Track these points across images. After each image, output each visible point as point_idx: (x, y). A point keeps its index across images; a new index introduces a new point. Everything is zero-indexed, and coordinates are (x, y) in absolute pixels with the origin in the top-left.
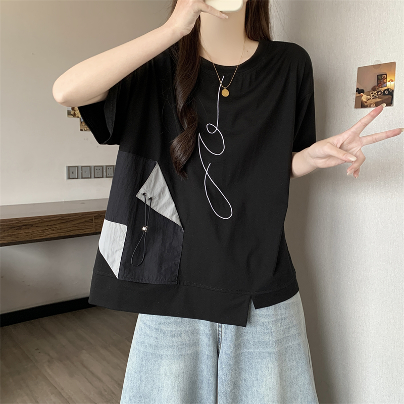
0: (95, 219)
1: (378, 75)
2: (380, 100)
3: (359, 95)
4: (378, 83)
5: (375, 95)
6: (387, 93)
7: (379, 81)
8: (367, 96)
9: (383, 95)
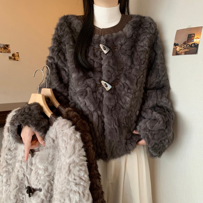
1: (189, 35)
2: (188, 50)
3: (175, 47)
4: (188, 40)
5: (185, 47)
6: (194, 46)
7: (189, 38)
8: (180, 47)
9: (190, 47)
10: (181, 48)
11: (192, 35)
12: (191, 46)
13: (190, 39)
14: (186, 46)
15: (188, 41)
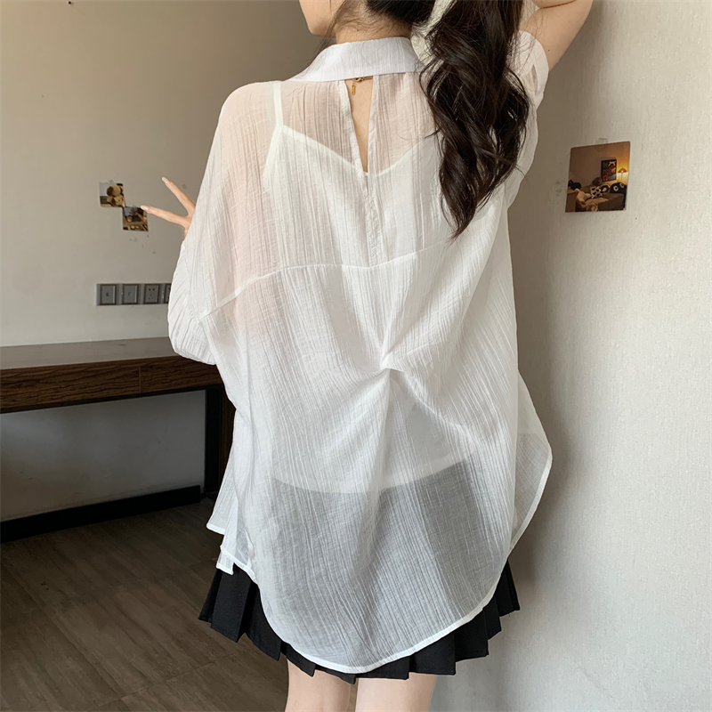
0: (142, 371)
1: (602, 162)
3: (573, 191)
4: (602, 174)
5: (597, 193)
6: (617, 189)
7: (604, 171)
8: (586, 193)
9: (610, 192)
10: (588, 195)
11: (611, 163)
12: (612, 190)
13: (607, 172)
14: (600, 190)
15: (604, 177)
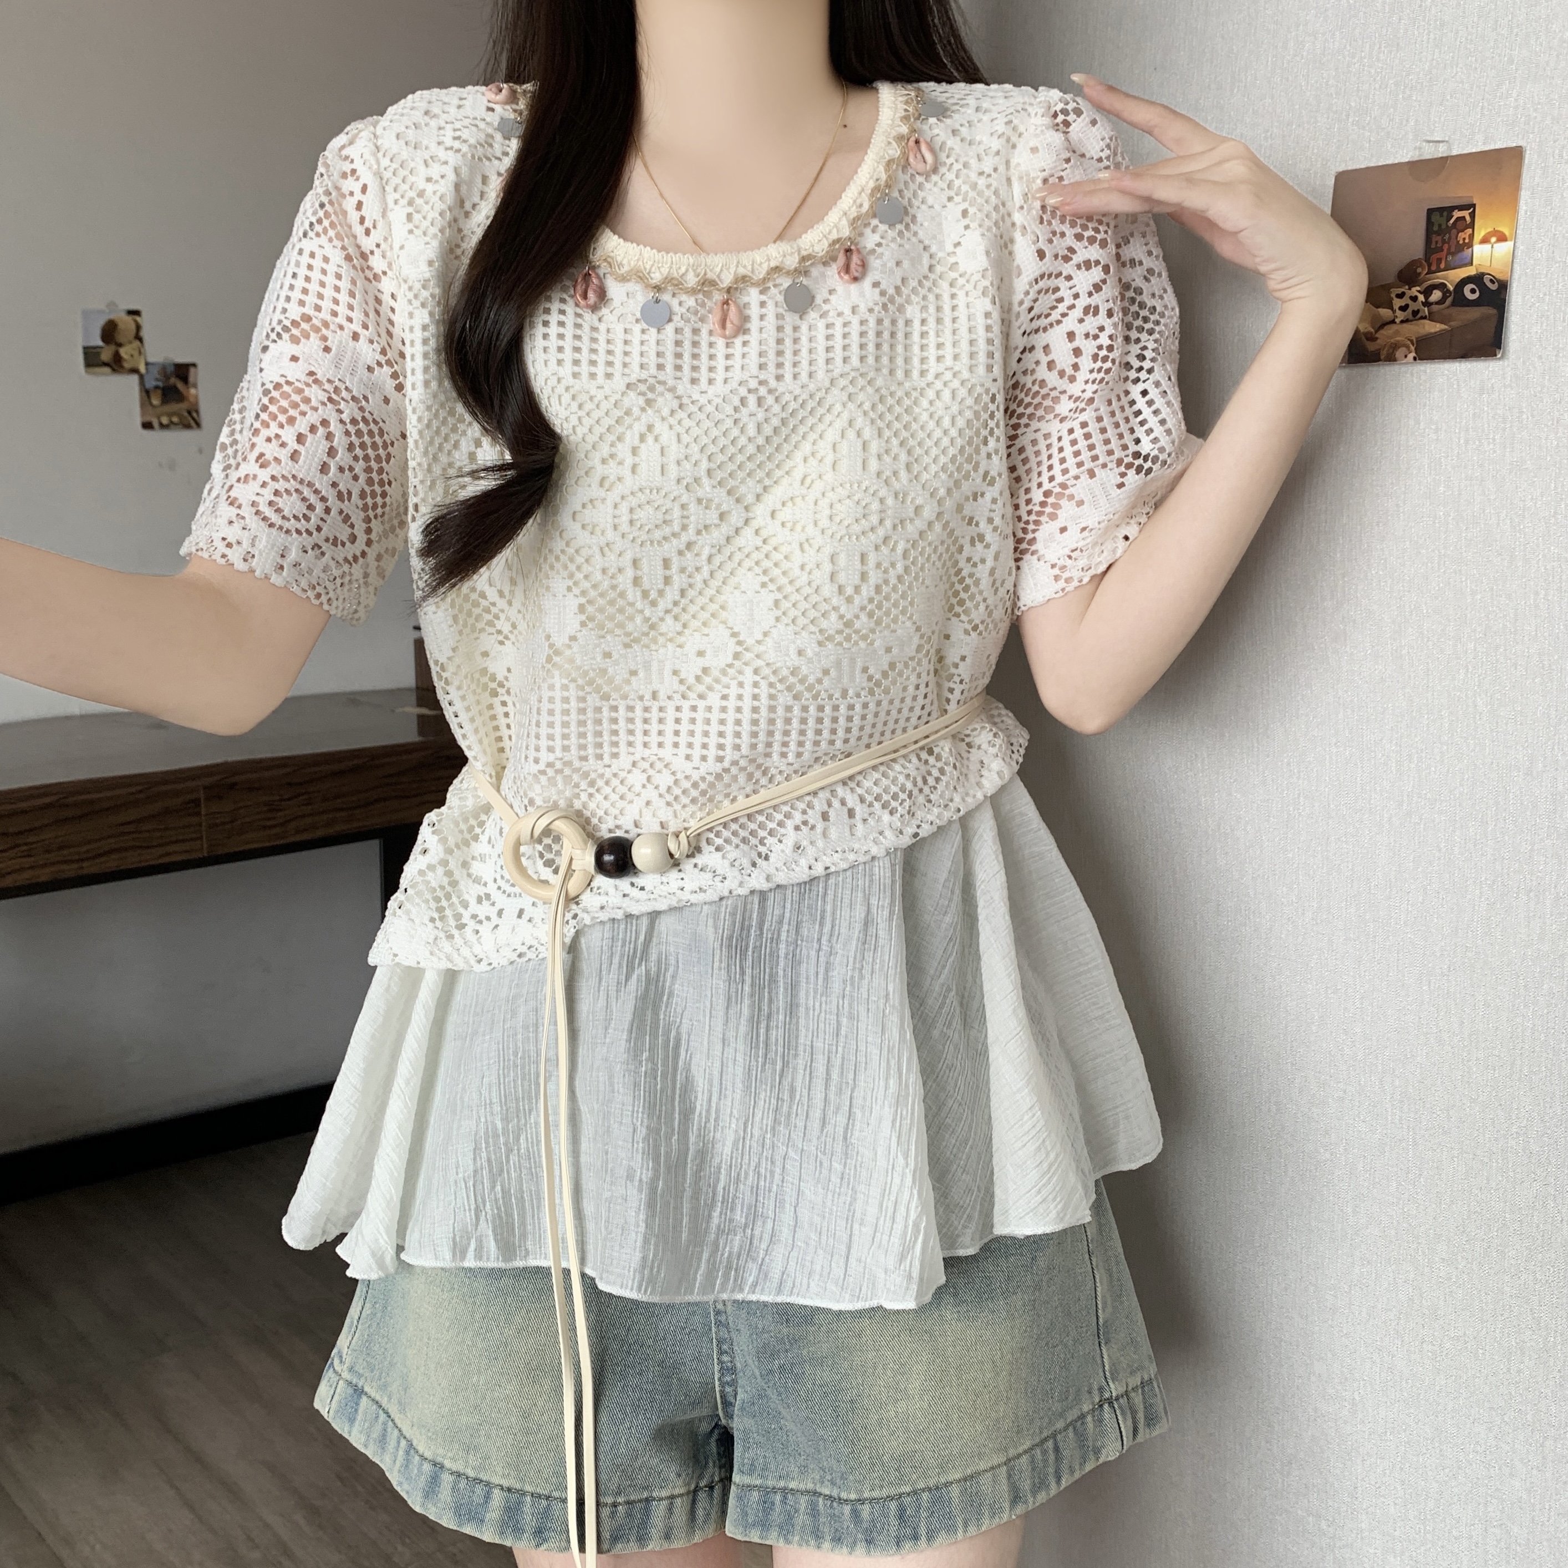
0: (208, 799)
1: (1430, 212)
2: (1439, 327)
4: (1430, 249)
5: (1413, 306)
6: (1477, 295)
7: (1435, 238)
8: (1378, 307)
9: (1454, 304)
10: (1386, 313)
12: (1457, 297)
13: (1444, 242)
14: (1421, 298)
15: (1434, 257)
